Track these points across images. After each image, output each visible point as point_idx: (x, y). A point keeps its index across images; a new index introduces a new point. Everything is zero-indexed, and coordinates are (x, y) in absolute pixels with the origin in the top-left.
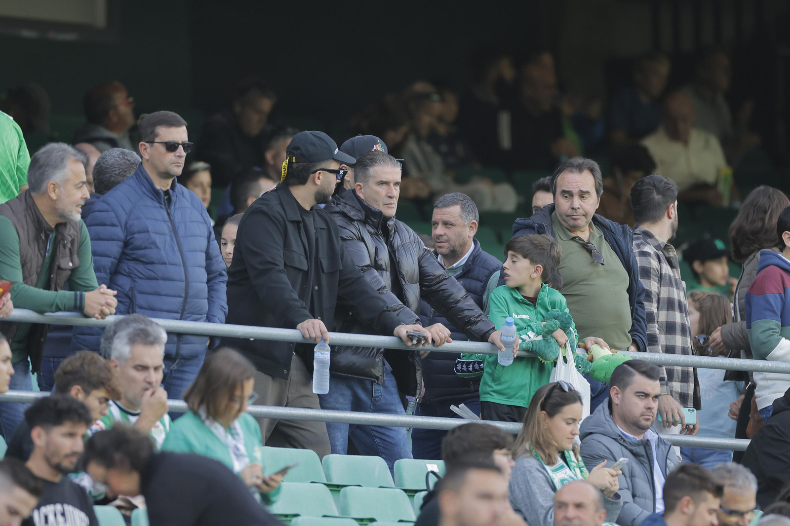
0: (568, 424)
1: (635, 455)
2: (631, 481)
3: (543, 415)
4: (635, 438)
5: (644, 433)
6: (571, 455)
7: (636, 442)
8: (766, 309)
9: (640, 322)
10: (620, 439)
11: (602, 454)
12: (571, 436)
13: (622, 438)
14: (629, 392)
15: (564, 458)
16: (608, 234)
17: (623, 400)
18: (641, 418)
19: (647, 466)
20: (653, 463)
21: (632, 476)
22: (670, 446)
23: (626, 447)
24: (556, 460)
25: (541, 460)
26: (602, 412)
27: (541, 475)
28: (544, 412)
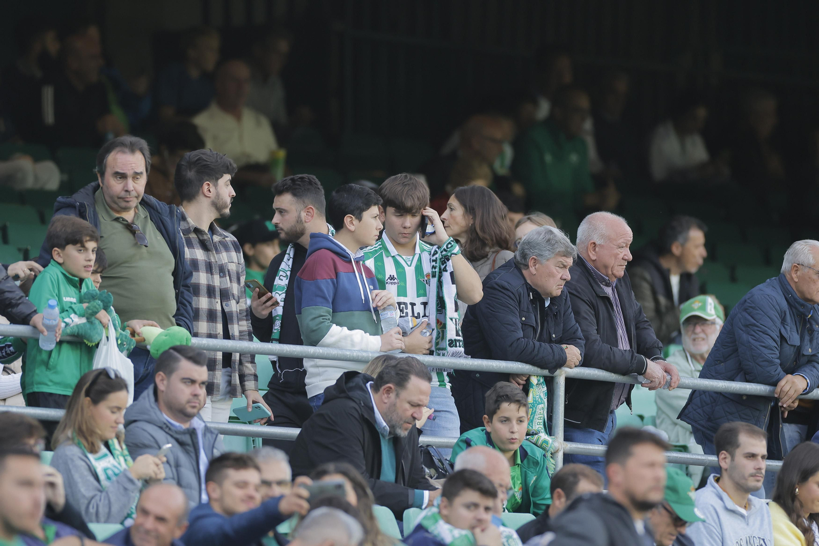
0: (113, 412)
1: (181, 444)
2: (177, 470)
3: (87, 402)
4: (181, 427)
5: (190, 420)
6: (115, 443)
7: (182, 430)
8: (317, 296)
9: (186, 306)
10: (165, 427)
11: (146, 442)
12: (114, 425)
13: (167, 426)
14: (175, 378)
15: (107, 445)
16: (154, 215)
17: (168, 386)
18: (187, 406)
19: (193, 455)
20: (199, 452)
21: (177, 466)
22: (217, 435)
23: (172, 436)
24: (99, 448)
25: (83, 447)
26: (147, 399)
27: (83, 464)
28: (88, 398)
